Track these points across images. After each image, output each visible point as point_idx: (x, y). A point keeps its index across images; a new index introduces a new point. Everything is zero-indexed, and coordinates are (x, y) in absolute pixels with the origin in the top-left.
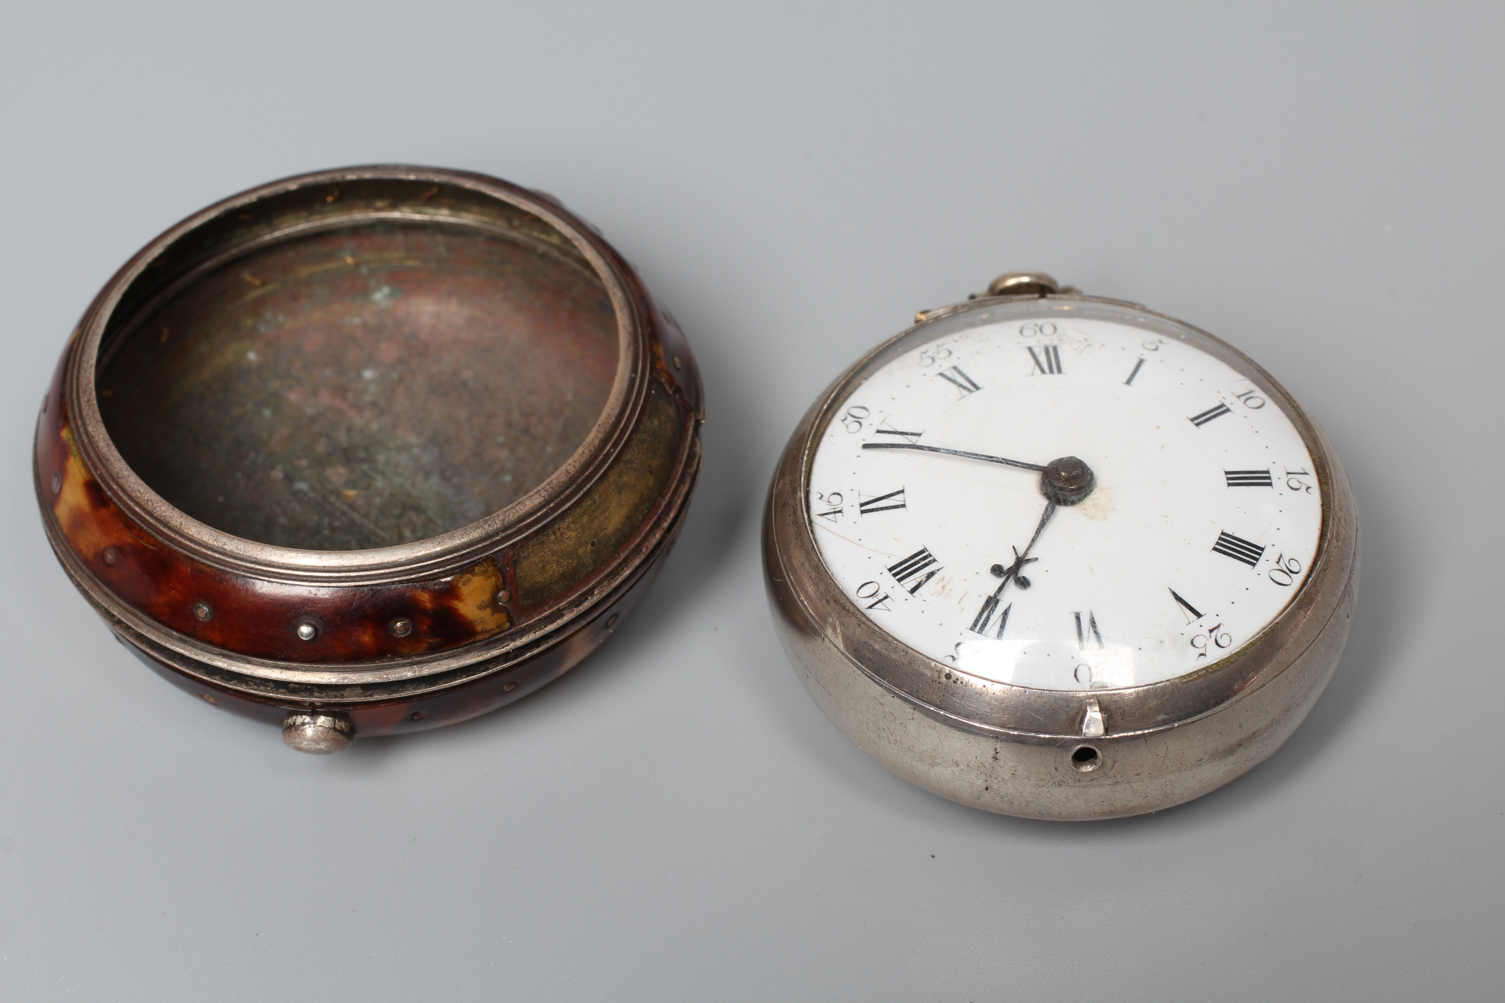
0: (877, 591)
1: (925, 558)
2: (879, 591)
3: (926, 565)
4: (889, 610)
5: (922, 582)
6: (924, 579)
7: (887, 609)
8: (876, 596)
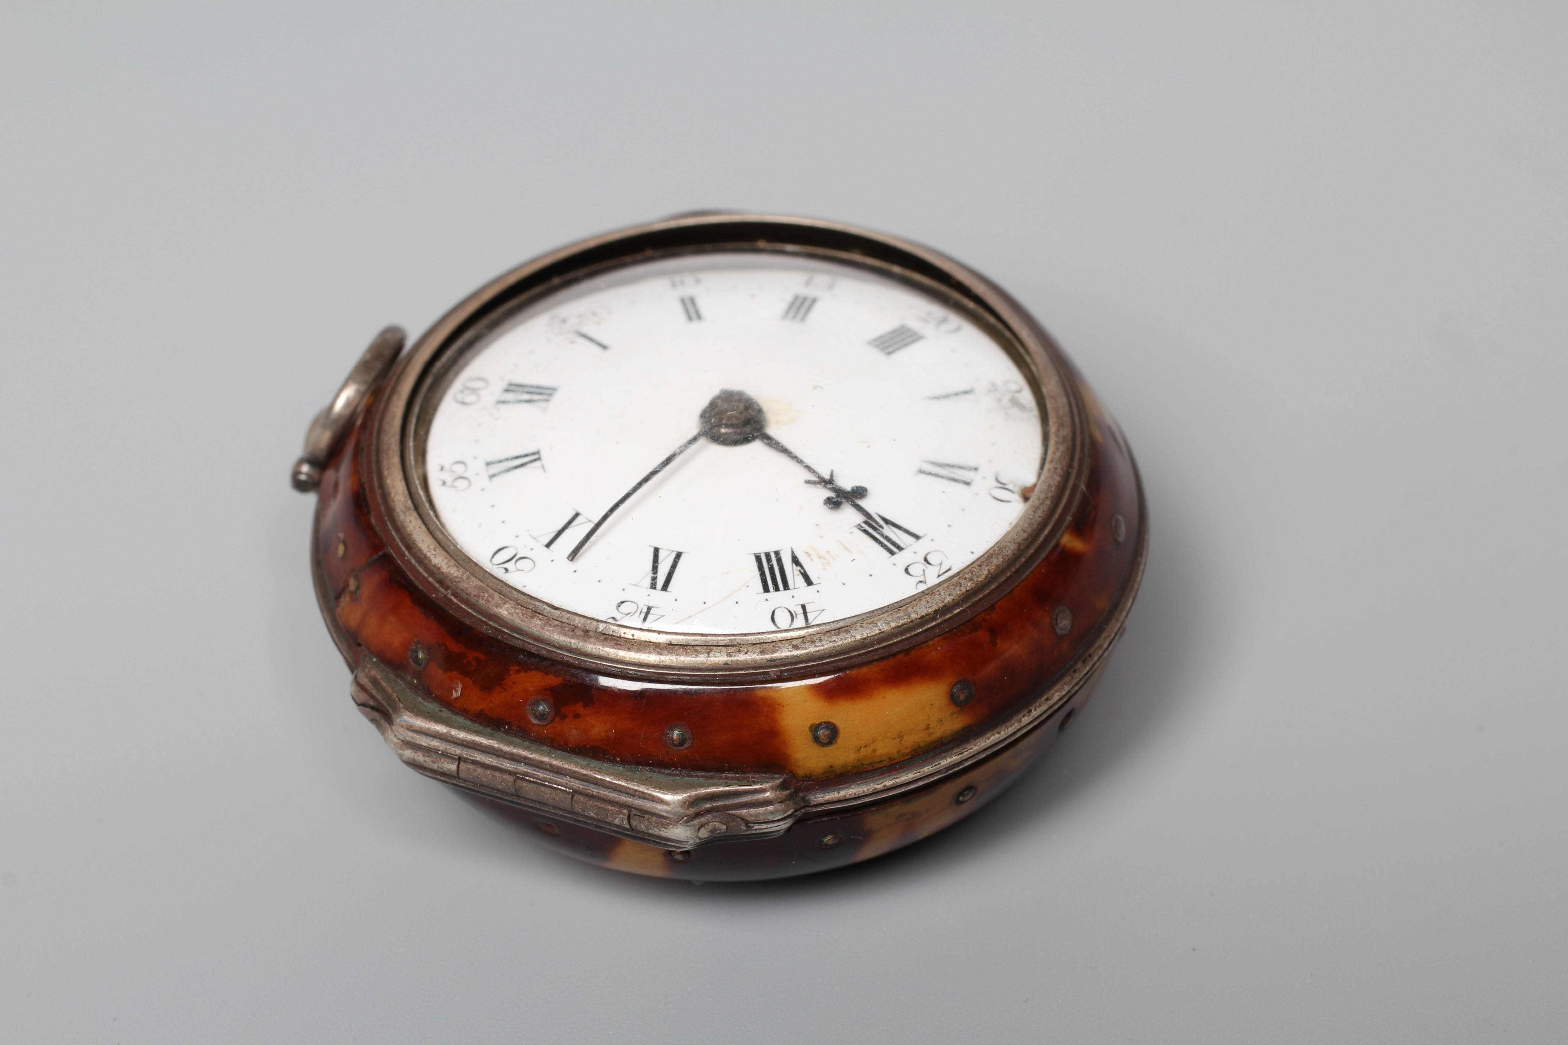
0: (790, 612)
1: (769, 560)
2: (791, 610)
3: (779, 561)
4: (823, 610)
5: (802, 571)
6: (799, 568)
7: (820, 612)
8: (796, 614)
